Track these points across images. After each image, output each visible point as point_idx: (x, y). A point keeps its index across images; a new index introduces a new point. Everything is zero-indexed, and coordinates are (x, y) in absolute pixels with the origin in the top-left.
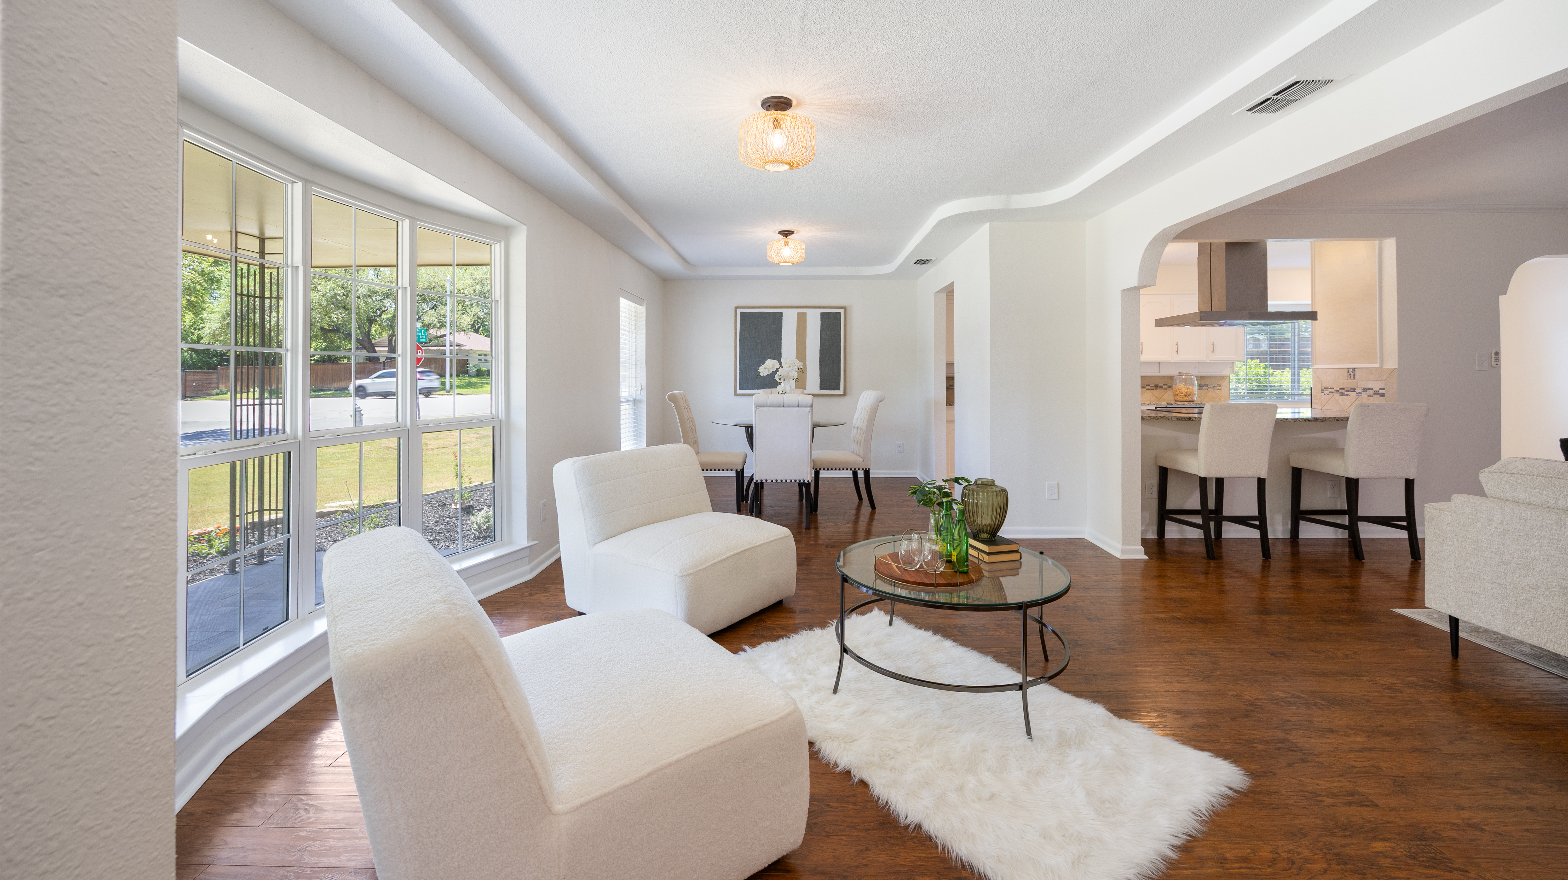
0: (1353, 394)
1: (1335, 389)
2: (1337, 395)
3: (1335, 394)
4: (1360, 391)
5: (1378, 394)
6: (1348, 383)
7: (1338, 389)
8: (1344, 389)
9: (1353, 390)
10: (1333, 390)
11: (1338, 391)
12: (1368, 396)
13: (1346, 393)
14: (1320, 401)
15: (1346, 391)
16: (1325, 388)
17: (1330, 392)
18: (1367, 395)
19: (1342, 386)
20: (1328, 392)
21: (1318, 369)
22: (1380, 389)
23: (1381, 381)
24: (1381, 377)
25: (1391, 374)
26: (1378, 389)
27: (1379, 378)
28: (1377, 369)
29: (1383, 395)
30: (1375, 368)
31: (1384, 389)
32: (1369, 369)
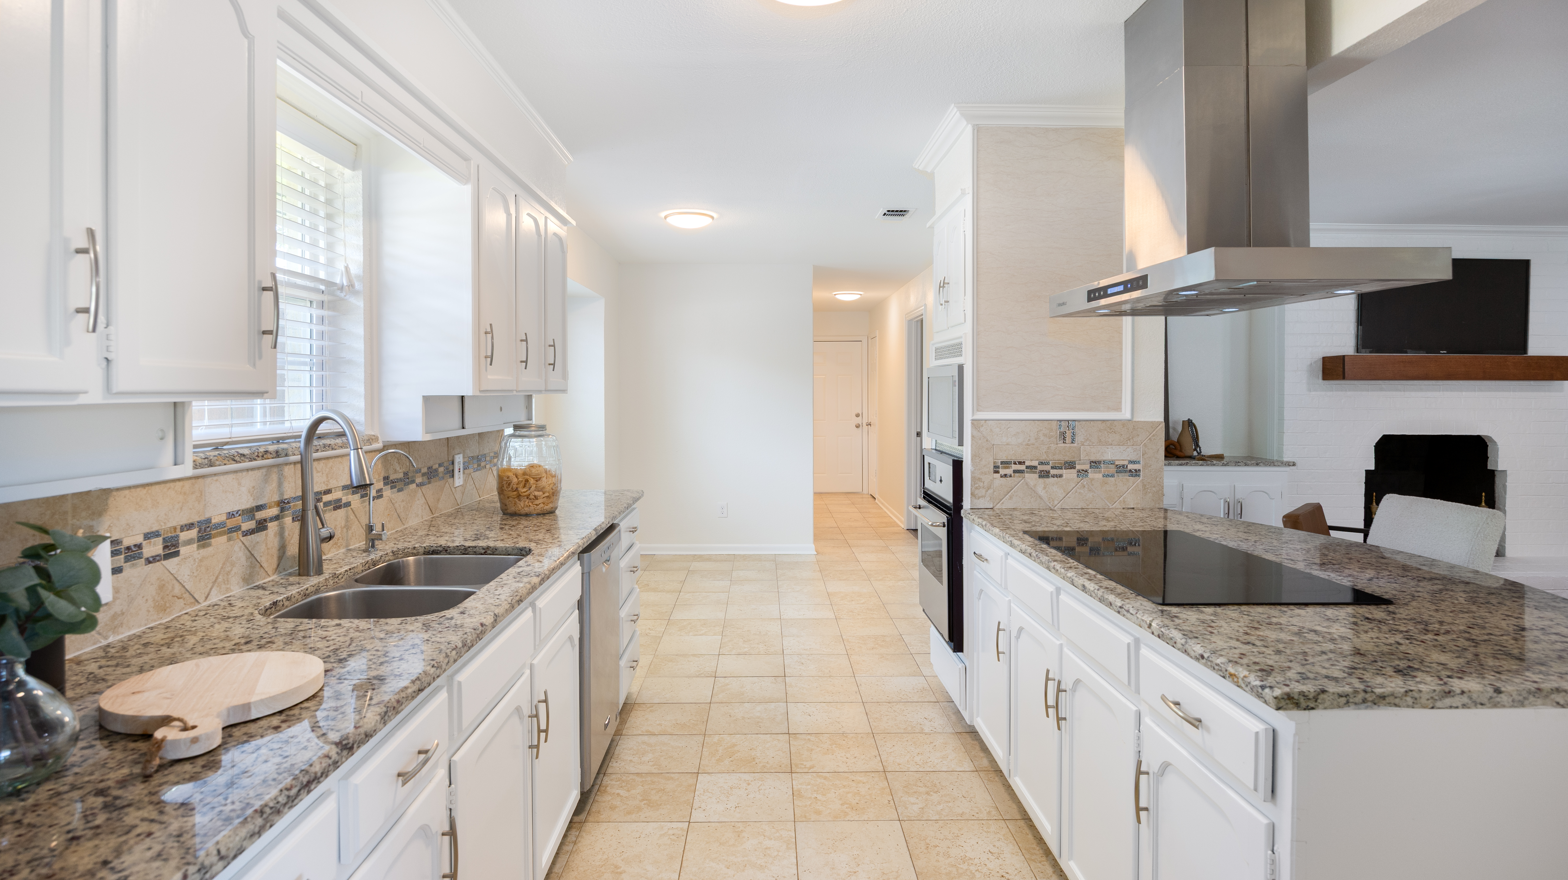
0: (1069, 475)
1: (1028, 463)
2: (1032, 478)
3: (1027, 475)
4: (1087, 467)
5: (1126, 471)
6: (1060, 452)
7: (1035, 463)
8: (1048, 464)
9: (1071, 465)
10: (1022, 467)
11: (1035, 467)
12: (1103, 476)
13: (1053, 472)
14: (990, 491)
15: (1052, 468)
16: (1002, 463)
17: (1015, 471)
18: (1101, 475)
19: (1044, 458)
20: (1009, 471)
21: (986, 420)
22: (1131, 462)
23: (1135, 447)
24: (1132, 438)
25: (1154, 432)
26: (1126, 463)
27: (1128, 441)
28: (1124, 423)
29: (1136, 473)
30: (1120, 420)
31: (1138, 462)
32: (1107, 422)
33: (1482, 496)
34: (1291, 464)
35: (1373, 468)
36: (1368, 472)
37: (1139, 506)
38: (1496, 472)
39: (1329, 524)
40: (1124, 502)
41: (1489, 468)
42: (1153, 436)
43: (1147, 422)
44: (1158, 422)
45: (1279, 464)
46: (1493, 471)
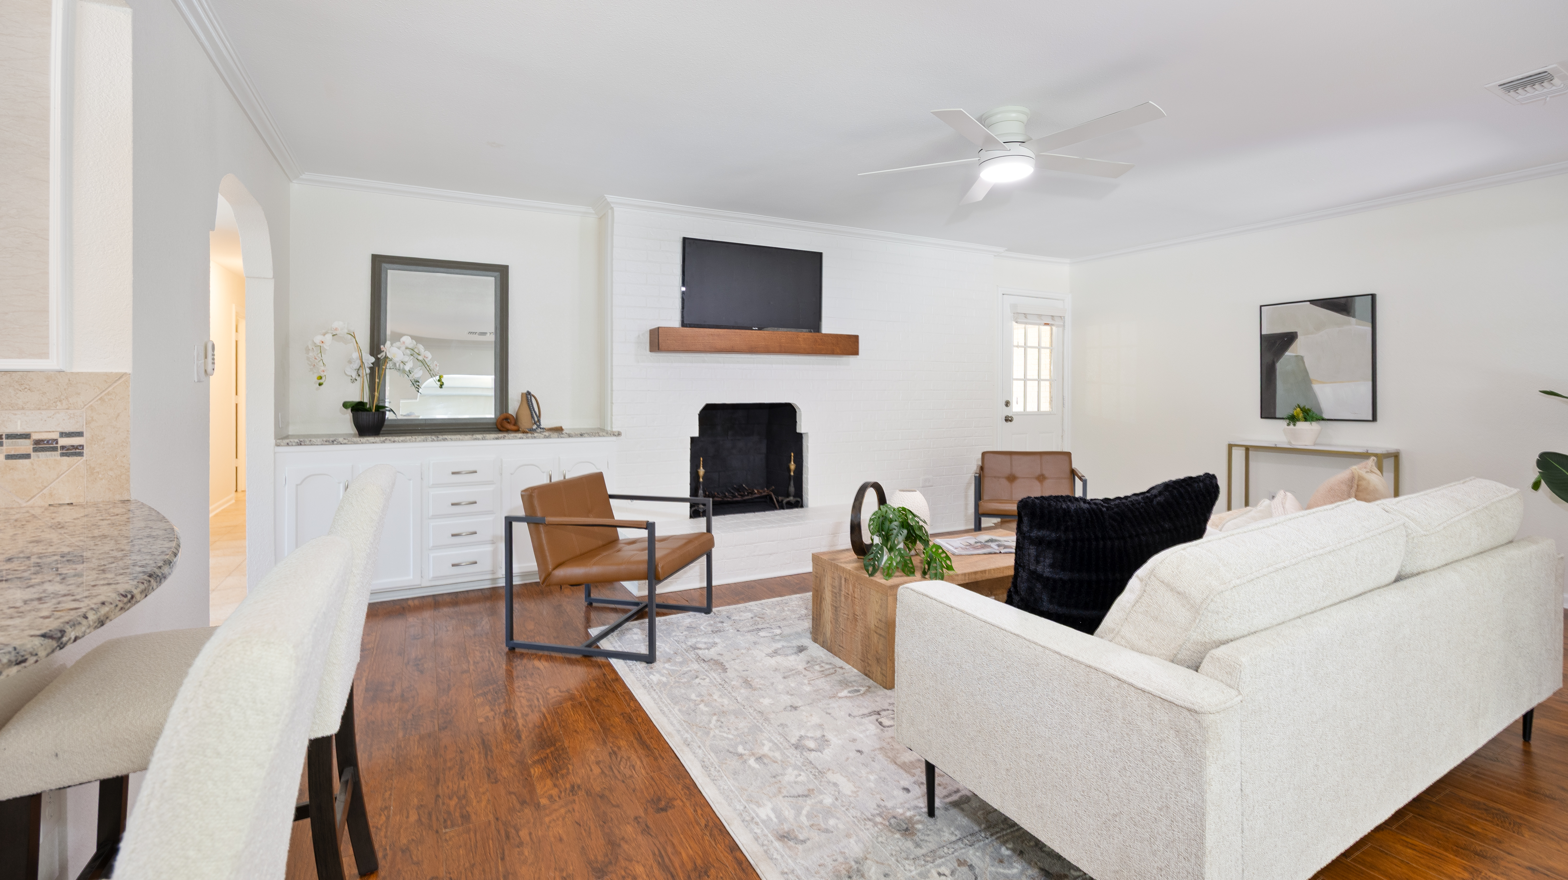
23: (70, 412)
24: (67, 398)
25: (110, 389)
26: (55, 436)
27: (58, 403)
28: (50, 376)
29: (75, 451)
30: (42, 371)
31: (80, 434)
32: (14, 374)
33: (791, 456)
34: (616, 434)
35: (696, 434)
36: (693, 439)
37: (81, 500)
38: (803, 435)
39: (610, 492)
40: (51, 495)
41: (798, 431)
42: (108, 394)
43: (97, 375)
44: (116, 374)
45: (604, 434)
46: (801, 435)
